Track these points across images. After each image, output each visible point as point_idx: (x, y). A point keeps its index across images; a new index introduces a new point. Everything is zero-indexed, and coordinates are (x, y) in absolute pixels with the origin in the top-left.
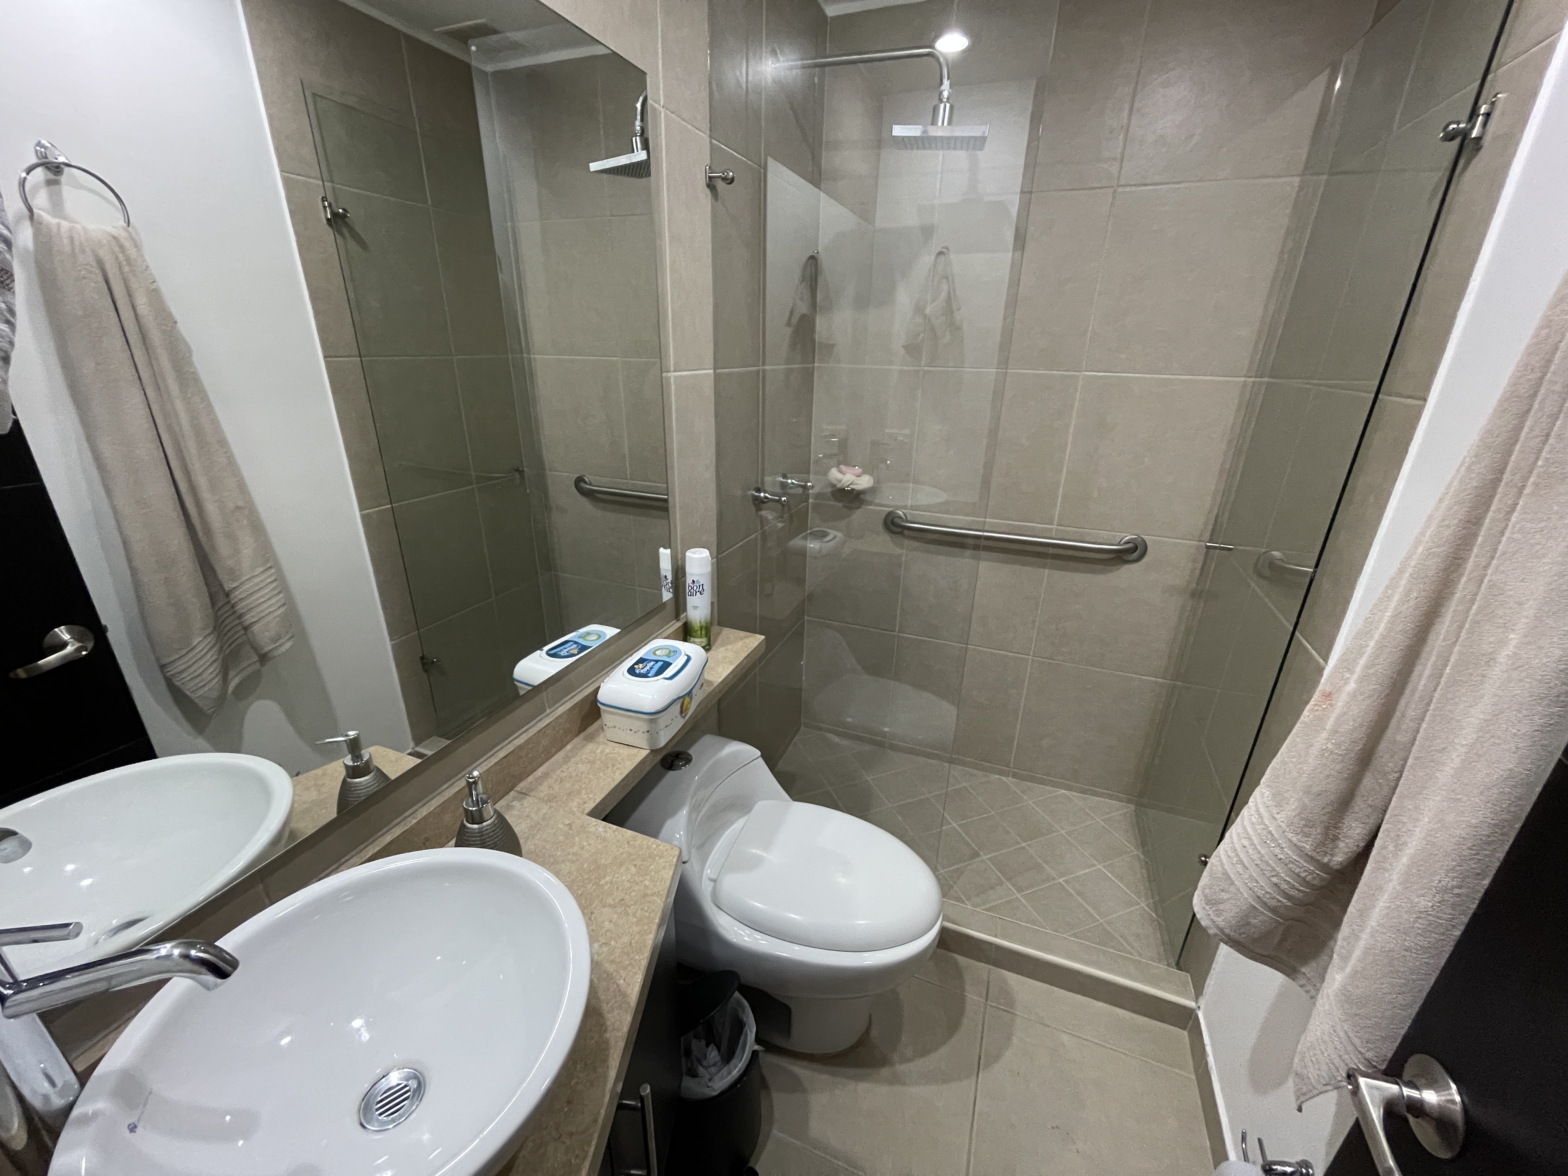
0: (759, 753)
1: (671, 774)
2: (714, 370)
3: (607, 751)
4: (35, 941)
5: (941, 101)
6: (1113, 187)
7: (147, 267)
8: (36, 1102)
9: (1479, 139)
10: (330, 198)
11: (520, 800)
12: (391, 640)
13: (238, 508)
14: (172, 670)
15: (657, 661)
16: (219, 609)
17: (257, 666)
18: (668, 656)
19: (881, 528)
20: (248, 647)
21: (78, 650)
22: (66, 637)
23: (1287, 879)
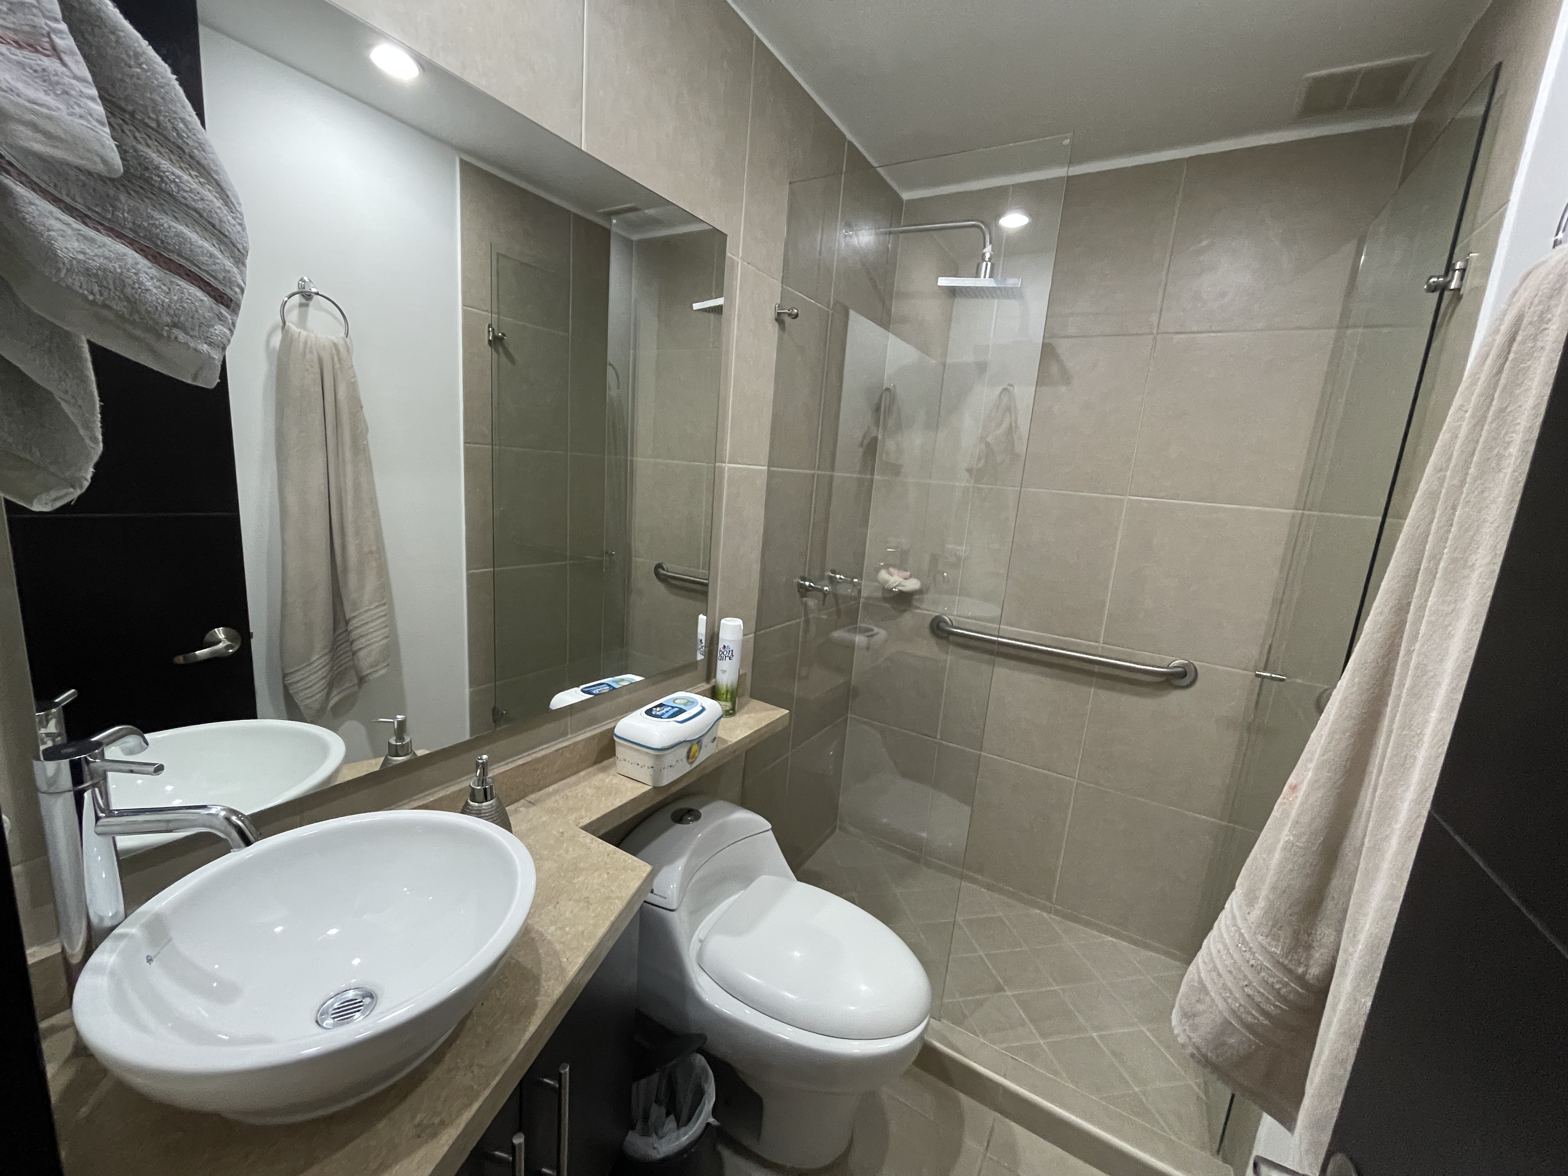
0: (770, 826)
1: (679, 827)
2: (769, 466)
3: (614, 782)
4: (132, 771)
5: (984, 260)
6: (1152, 334)
7: (352, 366)
8: (95, 920)
9: (1458, 290)
10: (495, 326)
11: (527, 807)
12: (470, 687)
13: (371, 552)
14: (290, 680)
15: (673, 707)
16: (337, 636)
17: (356, 688)
18: (685, 705)
19: (926, 631)
20: (353, 672)
21: (228, 647)
22: (222, 636)
23: (1261, 990)
